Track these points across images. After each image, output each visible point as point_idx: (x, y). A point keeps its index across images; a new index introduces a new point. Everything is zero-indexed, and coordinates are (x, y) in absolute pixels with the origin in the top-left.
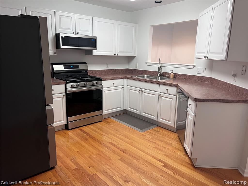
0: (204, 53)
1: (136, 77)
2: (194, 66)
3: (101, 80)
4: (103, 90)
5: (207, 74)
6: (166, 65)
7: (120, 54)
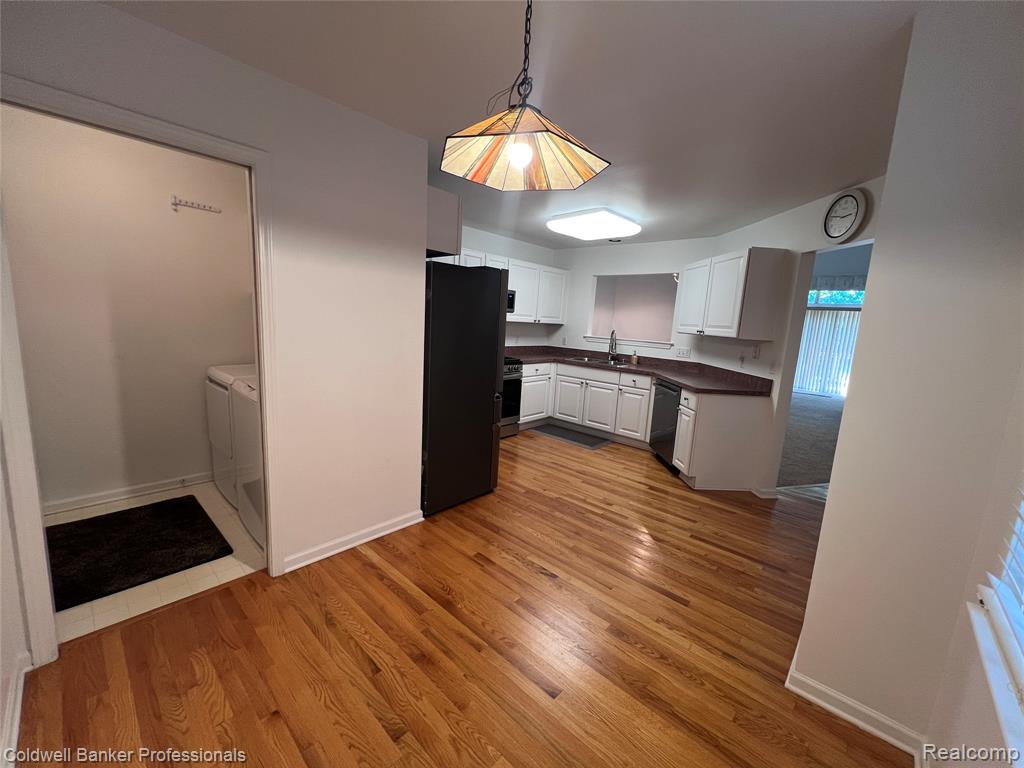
0: (697, 326)
1: (571, 359)
2: (672, 345)
3: (521, 363)
4: (523, 380)
5: (693, 358)
6: (622, 342)
7: (544, 321)
